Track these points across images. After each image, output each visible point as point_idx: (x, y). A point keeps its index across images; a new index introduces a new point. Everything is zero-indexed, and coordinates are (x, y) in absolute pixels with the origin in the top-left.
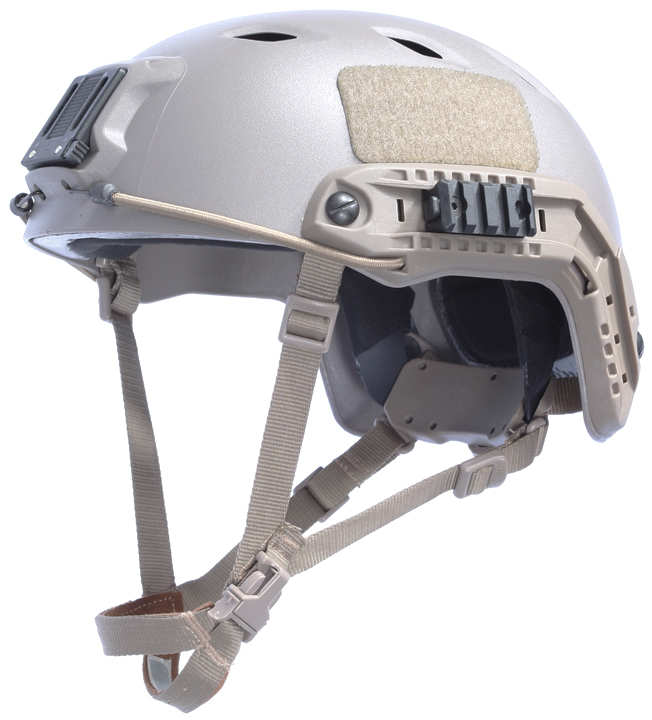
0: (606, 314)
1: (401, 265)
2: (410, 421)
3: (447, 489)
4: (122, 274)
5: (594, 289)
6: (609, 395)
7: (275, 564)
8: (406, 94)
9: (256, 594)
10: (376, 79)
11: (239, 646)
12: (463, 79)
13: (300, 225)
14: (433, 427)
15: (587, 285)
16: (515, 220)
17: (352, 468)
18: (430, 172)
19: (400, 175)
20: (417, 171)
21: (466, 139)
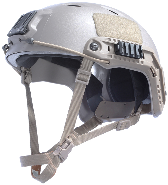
0: (158, 83)
1: (108, 62)
2: (102, 116)
3: (114, 128)
4: (28, 72)
5: (156, 76)
6: (159, 104)
7: (70, 141)
8: (110, 21)
9: (65, 149)
10: (103, 17)
11: (60, 164)
12: (124, 19)
13: (83, 51)
14: (108, 117)
15: (154, 75)
16: (138, 54)
17: (86, 128)
18: (117, 40)
19: (109, 40)
20: (113, 39)
21: (125, 34)
